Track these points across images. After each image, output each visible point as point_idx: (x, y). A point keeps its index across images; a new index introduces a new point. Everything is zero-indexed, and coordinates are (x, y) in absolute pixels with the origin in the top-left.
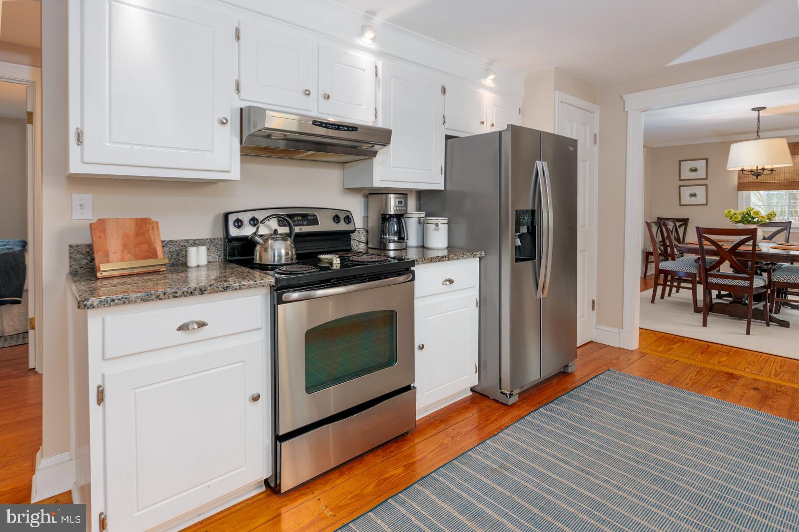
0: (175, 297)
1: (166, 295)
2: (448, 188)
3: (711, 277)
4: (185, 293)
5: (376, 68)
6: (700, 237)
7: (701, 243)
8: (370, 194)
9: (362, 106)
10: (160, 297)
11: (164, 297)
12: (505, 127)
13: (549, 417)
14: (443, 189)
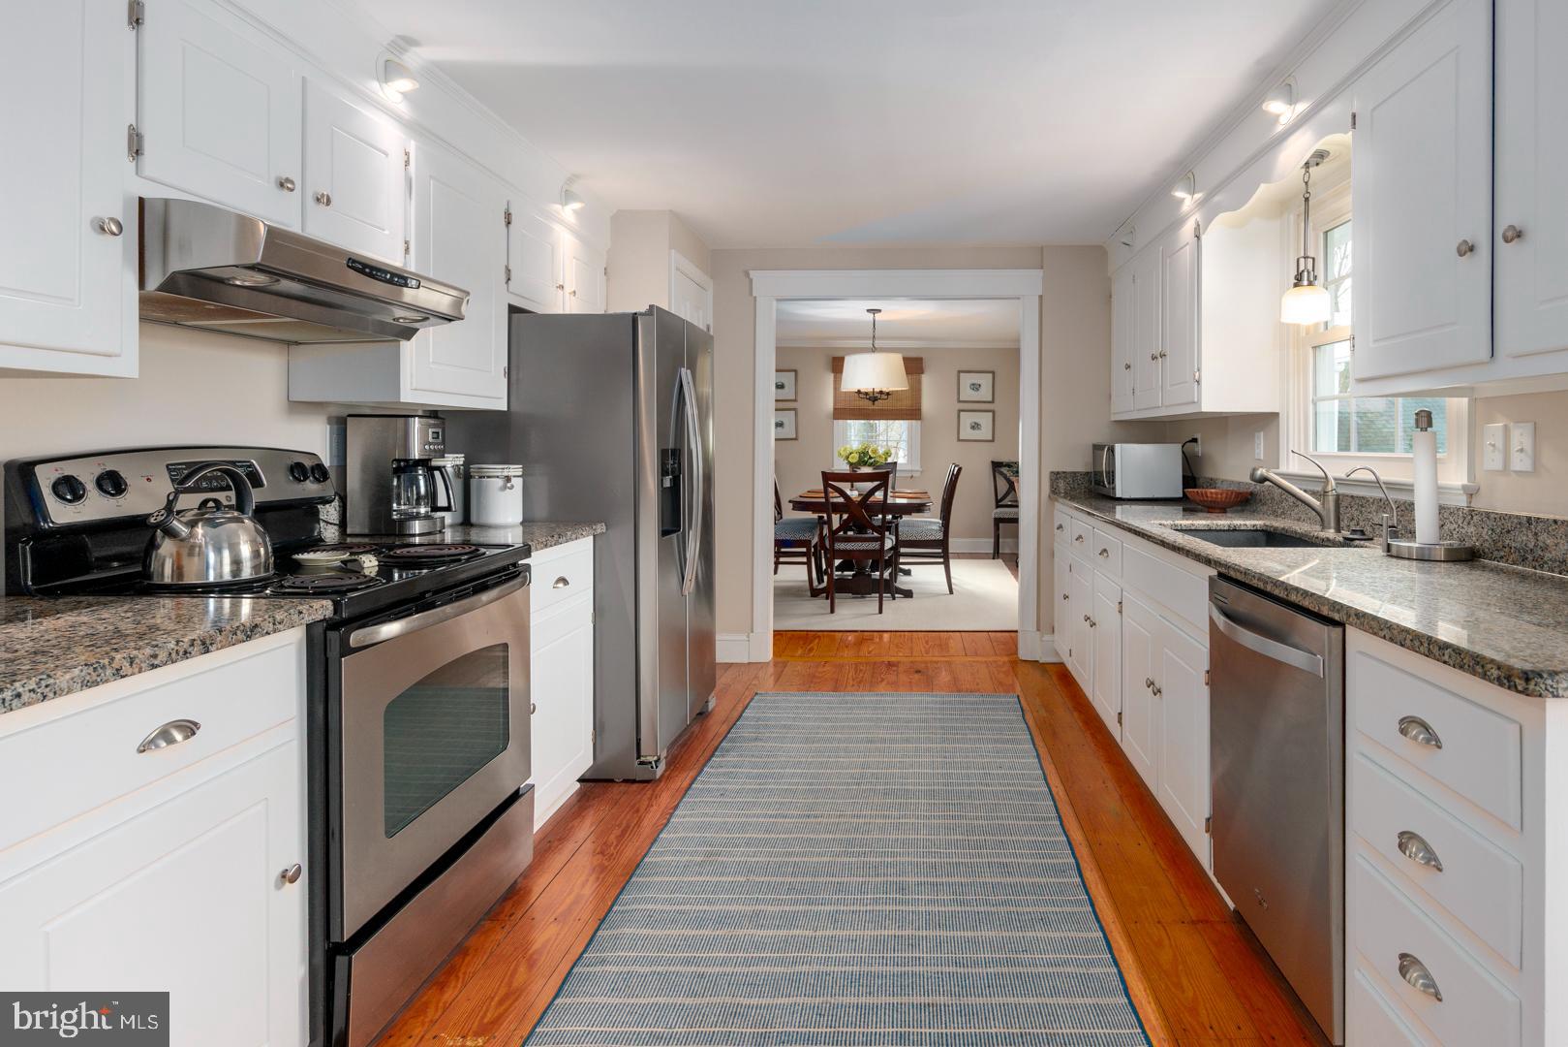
0: (154, 667)
1: (134, 666)
2: (512, 409)
3: (839, 541)
4: (174, 655)
5: (407, 154)
6: (826, 485)
7: (826, 492)
8: (350, 416)
9: (384, 230)
10: (121, 673)
11: (130, 672)
12: (643, 308)
13: (724, 774)
14: (506, 409)
